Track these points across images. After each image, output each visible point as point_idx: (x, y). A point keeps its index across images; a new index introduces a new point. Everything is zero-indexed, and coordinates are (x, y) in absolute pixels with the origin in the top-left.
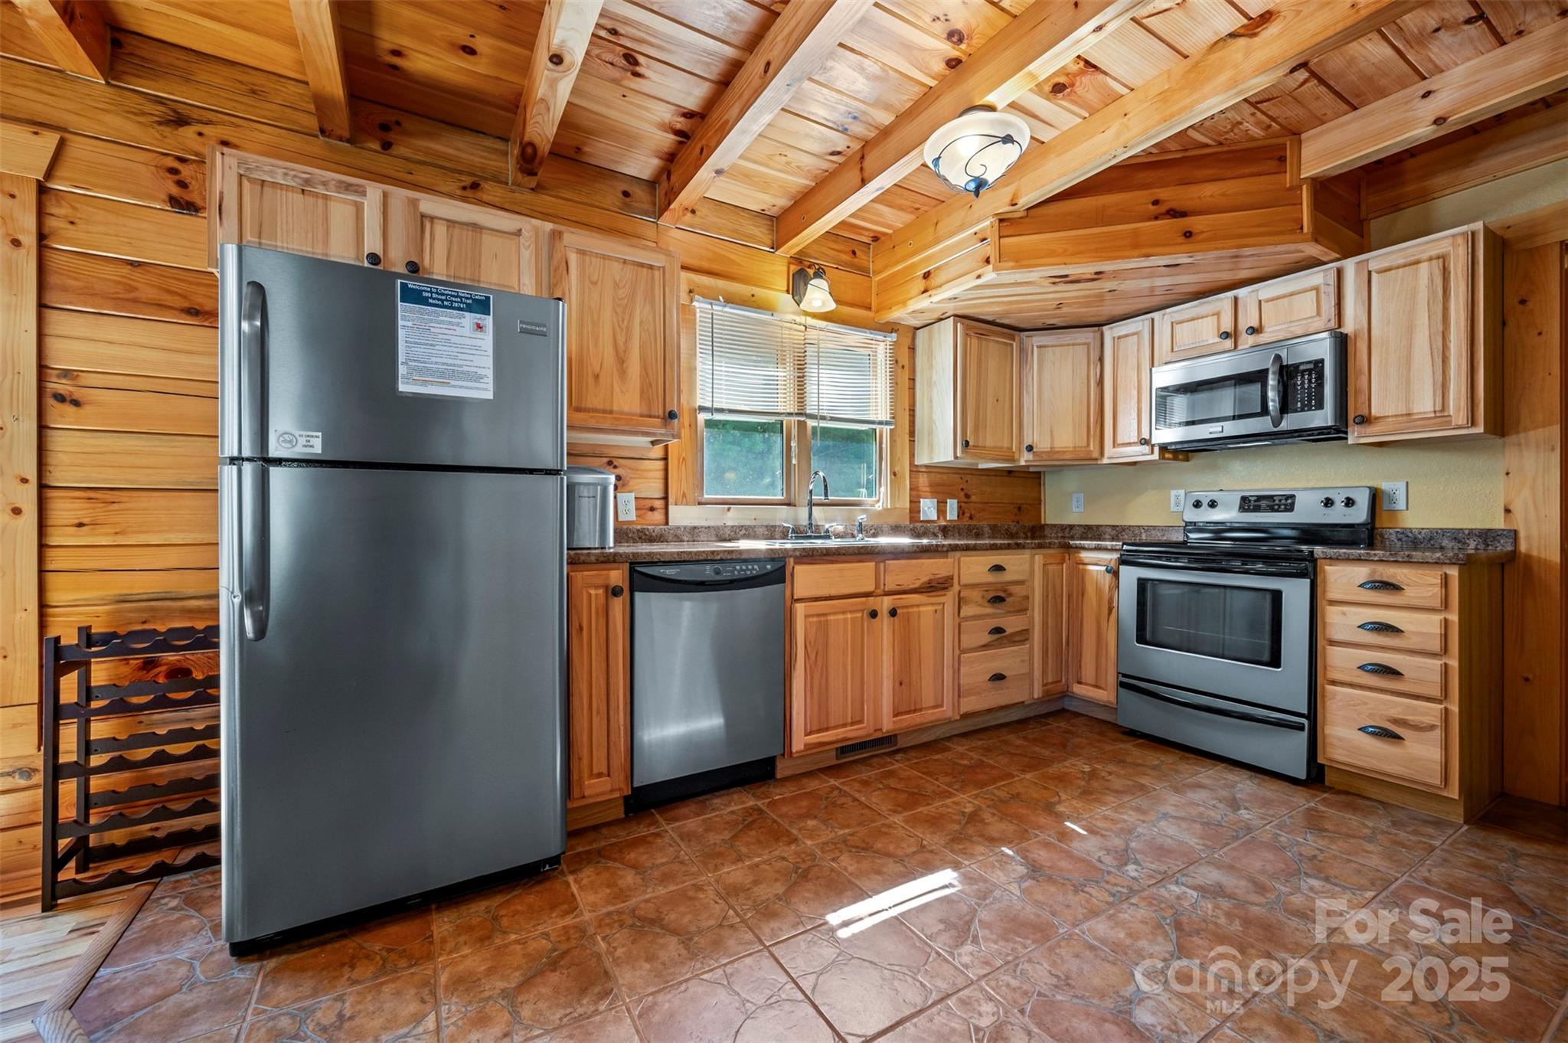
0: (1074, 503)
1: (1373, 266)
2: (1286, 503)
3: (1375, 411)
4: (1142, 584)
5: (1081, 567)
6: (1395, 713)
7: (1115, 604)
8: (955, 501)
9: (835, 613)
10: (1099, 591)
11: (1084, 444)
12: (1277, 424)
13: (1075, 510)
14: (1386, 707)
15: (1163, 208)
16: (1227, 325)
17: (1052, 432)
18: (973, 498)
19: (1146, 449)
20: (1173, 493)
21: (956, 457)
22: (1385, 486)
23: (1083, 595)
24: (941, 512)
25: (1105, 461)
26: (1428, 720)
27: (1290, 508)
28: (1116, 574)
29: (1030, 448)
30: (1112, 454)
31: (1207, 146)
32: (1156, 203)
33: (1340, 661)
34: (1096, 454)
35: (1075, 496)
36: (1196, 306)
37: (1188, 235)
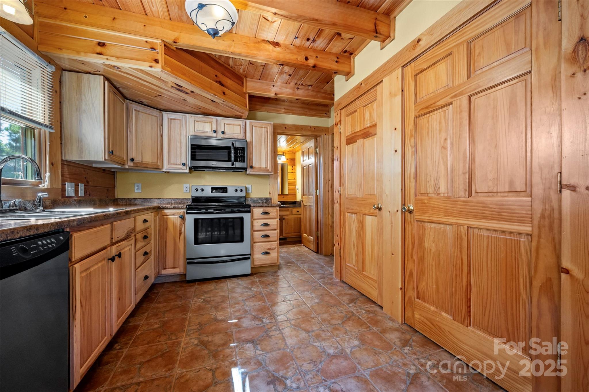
0: (136, 188)
1: (253, 124)
2: (224, 190)
3: (254, 165)
4: (196, 221)
5: (165, 217)
6: (268, 247)
7: (183, 231)
8: (83, 185)
9: (93, 266)
10: (175, 226)
11: (156, 162)
12: (233, 164)
13: (136, 191)
14: (265, 246)
15: (218, 80)
16: (214, 128)
17: (142, 153)
18: (90, 183)
19: (184, 167)
20: (185, 185)
21: (105, 159)
22: (247, 186)
23: (166, 229)
24: (76, 191)
25: (164, 170)
26: (274, 247)
27: (226, 192)
28: (183, 218)
29: (132, 160)
30: (166, 168)
31: (229, 65)
32: (216, 76)
33: (258, 235)
34: (160, 167)
35: (136, 185)
36: (203, 117)
37: (224, 93)
